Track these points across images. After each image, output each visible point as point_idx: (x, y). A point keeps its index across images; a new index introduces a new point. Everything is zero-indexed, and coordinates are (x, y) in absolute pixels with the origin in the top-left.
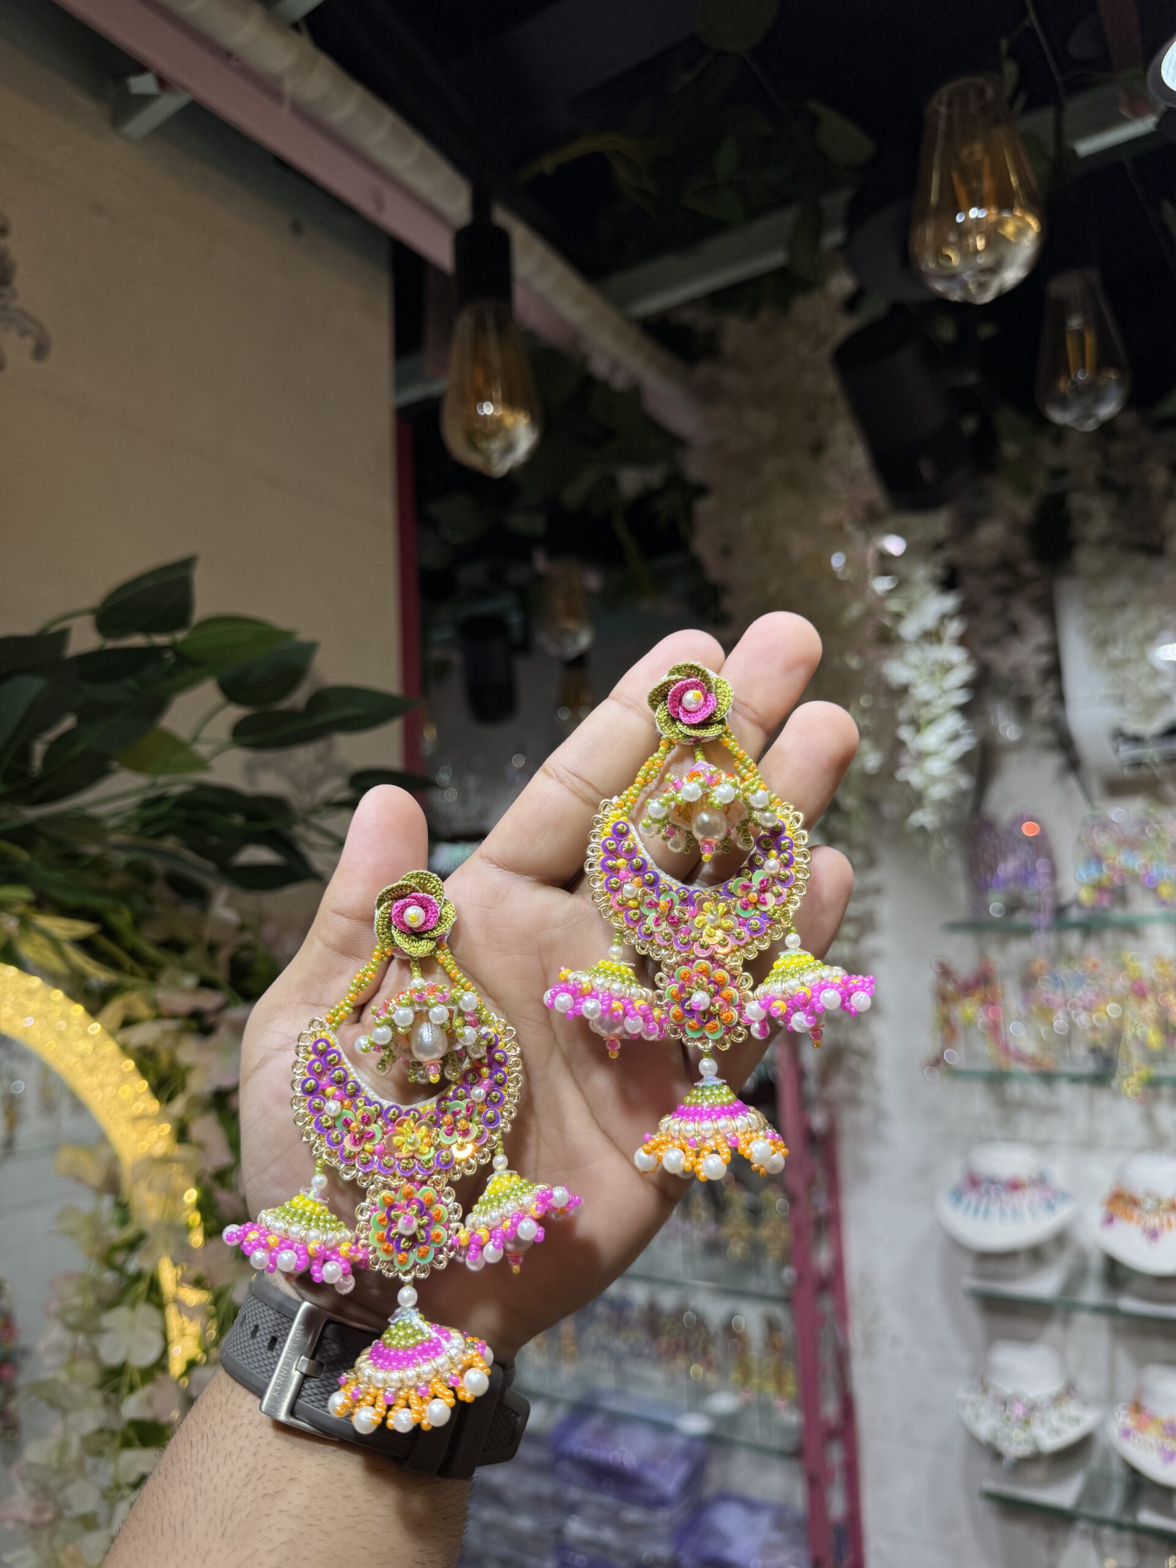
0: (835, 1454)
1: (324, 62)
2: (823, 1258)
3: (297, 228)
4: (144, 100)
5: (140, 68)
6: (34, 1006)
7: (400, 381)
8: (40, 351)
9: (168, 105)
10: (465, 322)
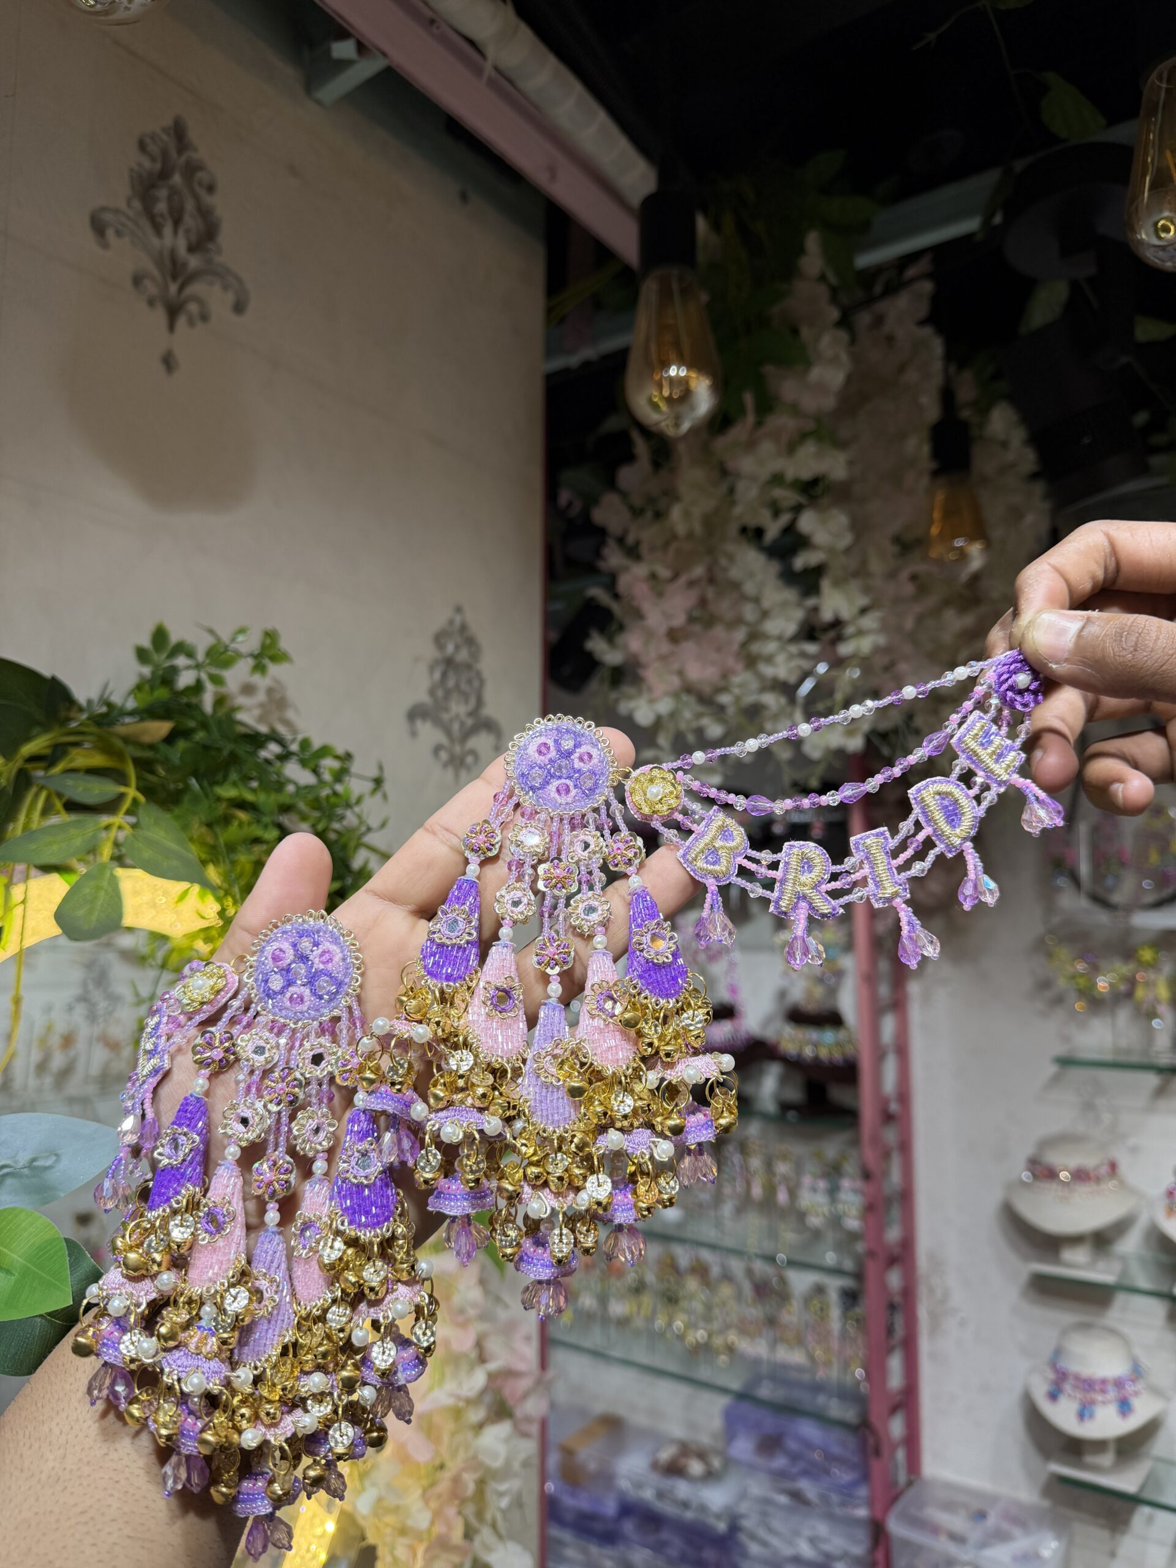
0: (896, 1427)
1: (525, 32)
2: (893, 1234)
3: (464, 197)
4: (343, 65)
5: (343, 34)
7: (551, 350)
8: (239, 308)
9: (366, 69)
10: (650, 288)
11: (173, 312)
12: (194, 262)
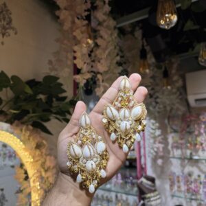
6: (12, 139)
8: (16, 33)
11: (3, 35)
12: (7, 26)
